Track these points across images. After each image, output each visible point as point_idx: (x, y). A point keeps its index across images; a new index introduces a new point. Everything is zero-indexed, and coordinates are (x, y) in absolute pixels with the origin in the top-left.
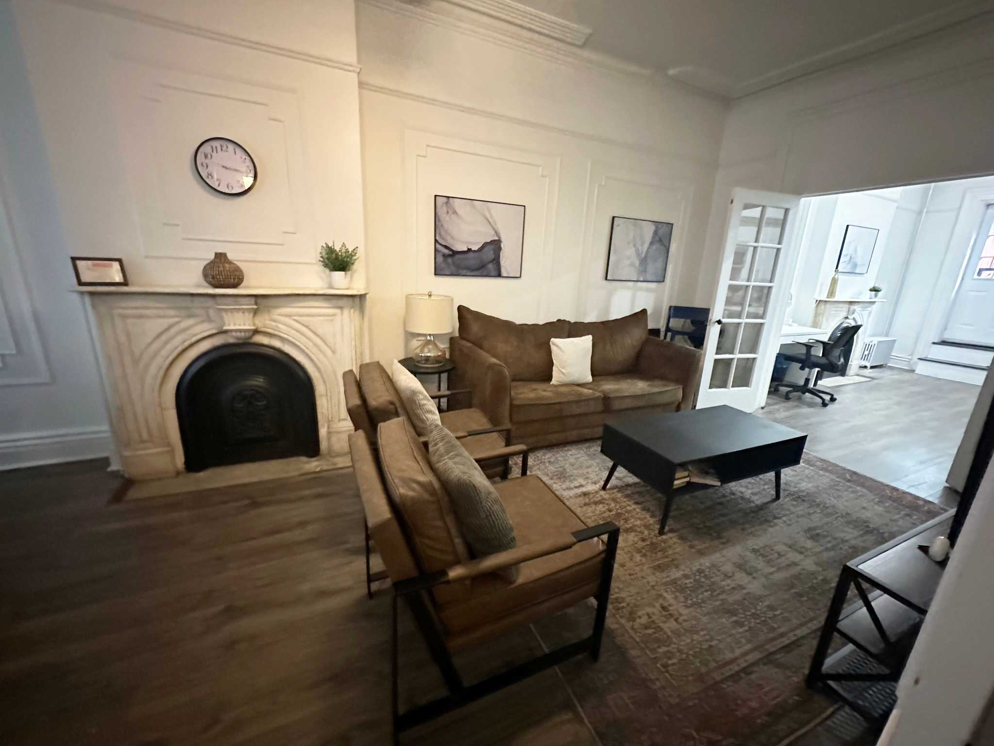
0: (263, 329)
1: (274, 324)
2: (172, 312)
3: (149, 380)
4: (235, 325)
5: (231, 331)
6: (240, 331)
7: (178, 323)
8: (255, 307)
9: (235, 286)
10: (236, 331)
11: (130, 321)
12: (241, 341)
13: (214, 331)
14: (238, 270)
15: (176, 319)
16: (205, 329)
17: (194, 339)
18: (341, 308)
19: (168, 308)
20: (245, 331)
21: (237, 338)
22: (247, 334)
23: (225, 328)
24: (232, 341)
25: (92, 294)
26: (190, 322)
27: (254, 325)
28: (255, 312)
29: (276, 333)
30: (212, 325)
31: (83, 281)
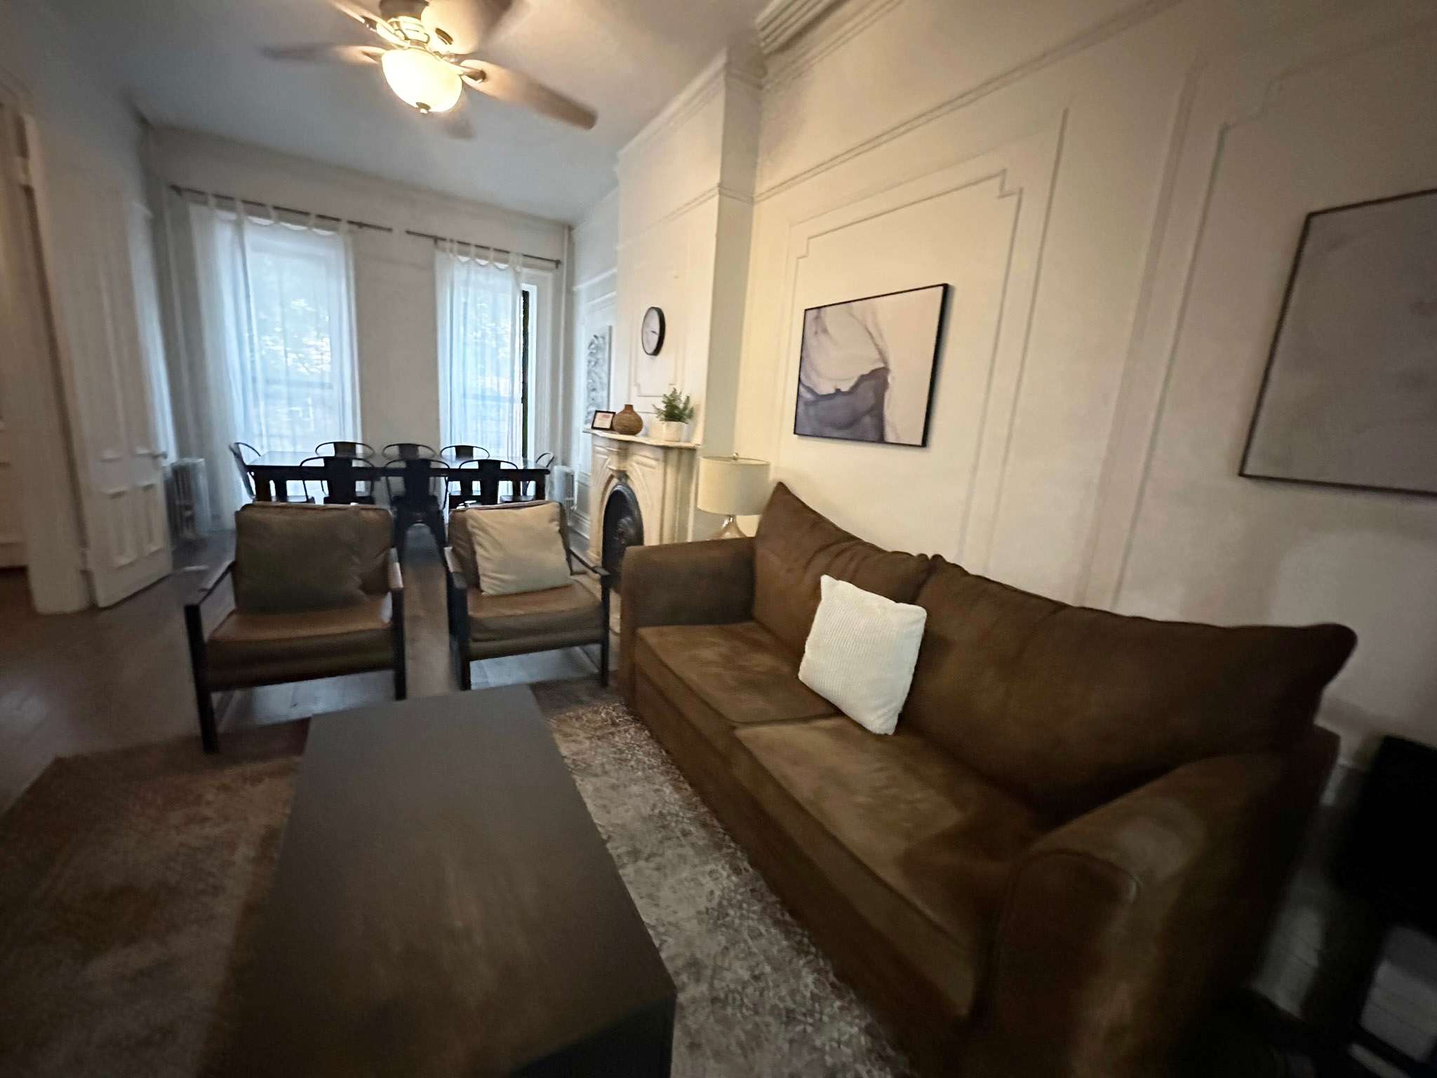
18: (658, 460)
22: (620, 475)
31: (595, 426)
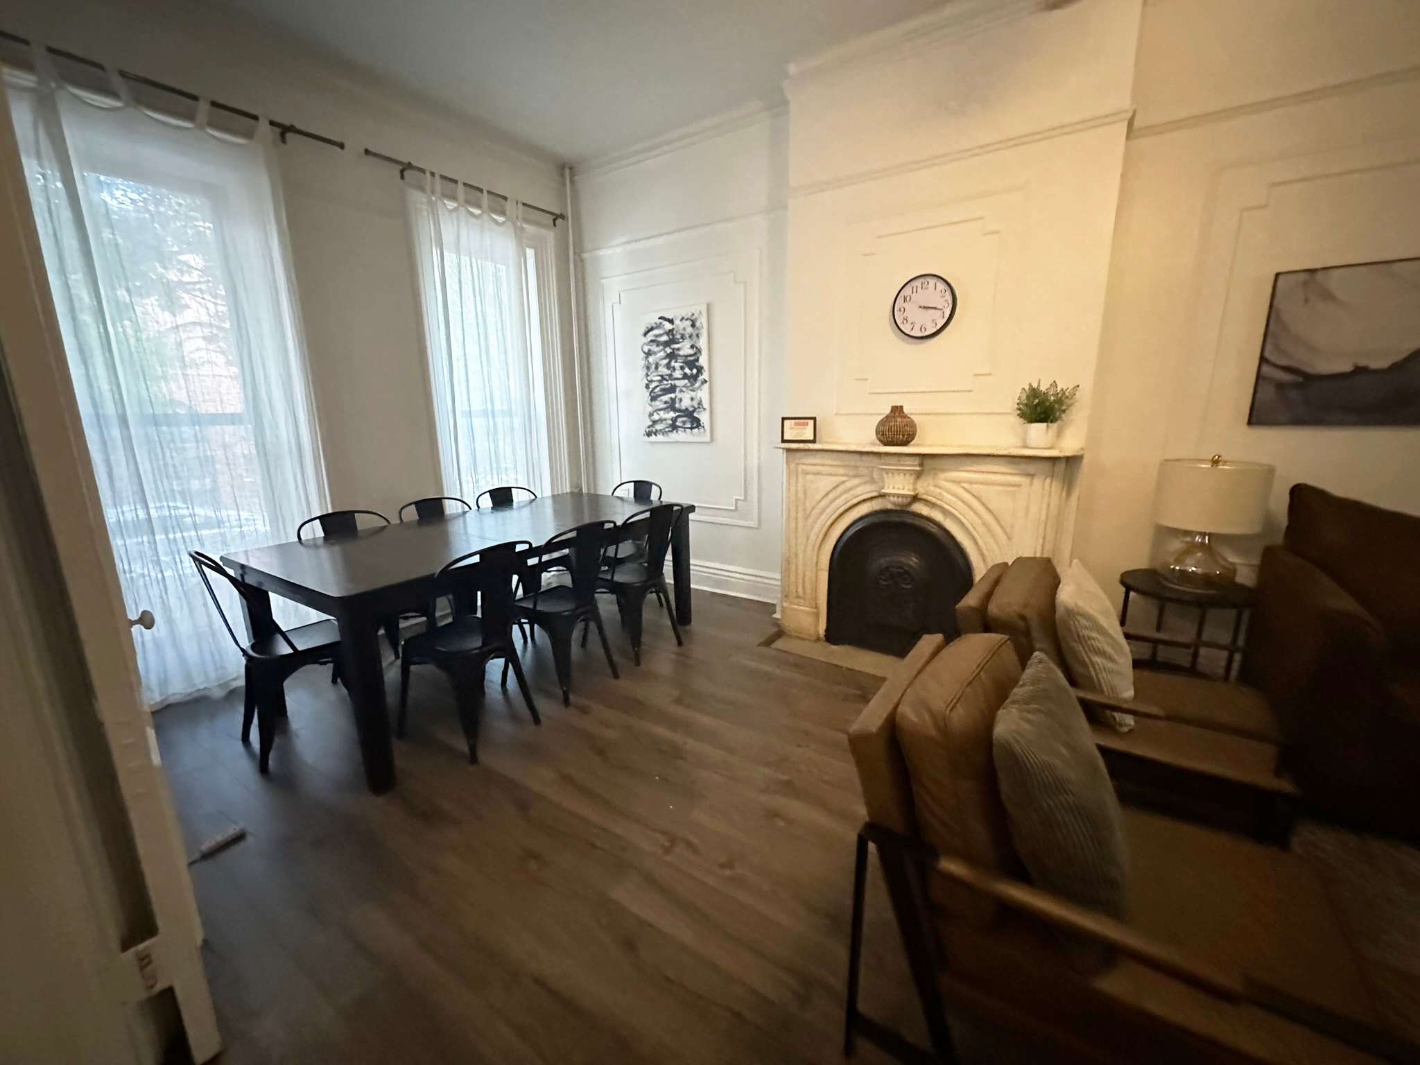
0: (924, 497)
1: (938, 490)
2: (841, 471)
3: (813, 537)
4: (894, 488)
5: (889, 495)
6: (898, 496)
7: (843, 482)
8: (918, 468)
9: (905, 443)
10: (894, 495)
11: (809, 477)
12: (898, 508)
13: (875, 494)
14: (912, 425)
15: (844, 479)
16: (866, 490)
17: (855, 501)
18: (1032, 476)
19: (839, 466)
20: (904, 496)
21: (894, 504)
22: (906, 501)
23: (884, 491)
24: (890, 506)
25: (788, 450)
26: (856, 481)
27: (915, 489)
28: (918, 475)
29: (939, 502)
30: (873, 487)
31: (785, 438)
